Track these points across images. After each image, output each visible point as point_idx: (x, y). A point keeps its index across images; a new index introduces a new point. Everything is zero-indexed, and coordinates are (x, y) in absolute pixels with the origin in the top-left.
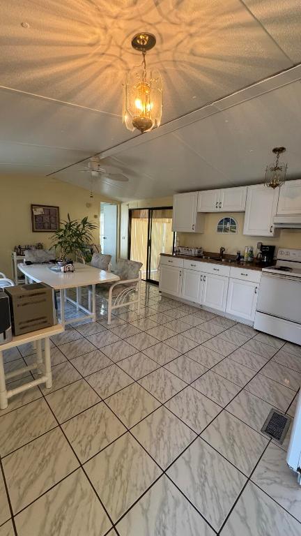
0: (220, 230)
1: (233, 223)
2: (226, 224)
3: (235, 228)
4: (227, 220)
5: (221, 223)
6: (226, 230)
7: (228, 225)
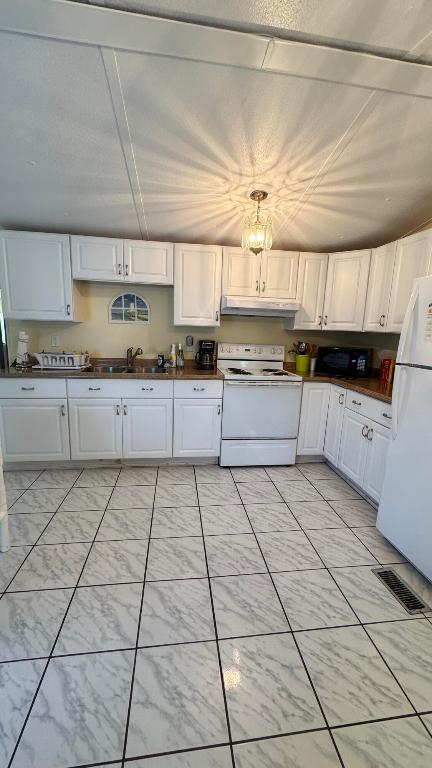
0: (116, 315)
1: (141, 304)
2: (127, 305)
3: (146, 313)
4: (130, 299)
5: (117, 303)
6: (129, 317)
7: (133, 308)
